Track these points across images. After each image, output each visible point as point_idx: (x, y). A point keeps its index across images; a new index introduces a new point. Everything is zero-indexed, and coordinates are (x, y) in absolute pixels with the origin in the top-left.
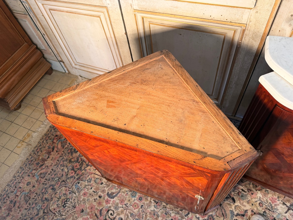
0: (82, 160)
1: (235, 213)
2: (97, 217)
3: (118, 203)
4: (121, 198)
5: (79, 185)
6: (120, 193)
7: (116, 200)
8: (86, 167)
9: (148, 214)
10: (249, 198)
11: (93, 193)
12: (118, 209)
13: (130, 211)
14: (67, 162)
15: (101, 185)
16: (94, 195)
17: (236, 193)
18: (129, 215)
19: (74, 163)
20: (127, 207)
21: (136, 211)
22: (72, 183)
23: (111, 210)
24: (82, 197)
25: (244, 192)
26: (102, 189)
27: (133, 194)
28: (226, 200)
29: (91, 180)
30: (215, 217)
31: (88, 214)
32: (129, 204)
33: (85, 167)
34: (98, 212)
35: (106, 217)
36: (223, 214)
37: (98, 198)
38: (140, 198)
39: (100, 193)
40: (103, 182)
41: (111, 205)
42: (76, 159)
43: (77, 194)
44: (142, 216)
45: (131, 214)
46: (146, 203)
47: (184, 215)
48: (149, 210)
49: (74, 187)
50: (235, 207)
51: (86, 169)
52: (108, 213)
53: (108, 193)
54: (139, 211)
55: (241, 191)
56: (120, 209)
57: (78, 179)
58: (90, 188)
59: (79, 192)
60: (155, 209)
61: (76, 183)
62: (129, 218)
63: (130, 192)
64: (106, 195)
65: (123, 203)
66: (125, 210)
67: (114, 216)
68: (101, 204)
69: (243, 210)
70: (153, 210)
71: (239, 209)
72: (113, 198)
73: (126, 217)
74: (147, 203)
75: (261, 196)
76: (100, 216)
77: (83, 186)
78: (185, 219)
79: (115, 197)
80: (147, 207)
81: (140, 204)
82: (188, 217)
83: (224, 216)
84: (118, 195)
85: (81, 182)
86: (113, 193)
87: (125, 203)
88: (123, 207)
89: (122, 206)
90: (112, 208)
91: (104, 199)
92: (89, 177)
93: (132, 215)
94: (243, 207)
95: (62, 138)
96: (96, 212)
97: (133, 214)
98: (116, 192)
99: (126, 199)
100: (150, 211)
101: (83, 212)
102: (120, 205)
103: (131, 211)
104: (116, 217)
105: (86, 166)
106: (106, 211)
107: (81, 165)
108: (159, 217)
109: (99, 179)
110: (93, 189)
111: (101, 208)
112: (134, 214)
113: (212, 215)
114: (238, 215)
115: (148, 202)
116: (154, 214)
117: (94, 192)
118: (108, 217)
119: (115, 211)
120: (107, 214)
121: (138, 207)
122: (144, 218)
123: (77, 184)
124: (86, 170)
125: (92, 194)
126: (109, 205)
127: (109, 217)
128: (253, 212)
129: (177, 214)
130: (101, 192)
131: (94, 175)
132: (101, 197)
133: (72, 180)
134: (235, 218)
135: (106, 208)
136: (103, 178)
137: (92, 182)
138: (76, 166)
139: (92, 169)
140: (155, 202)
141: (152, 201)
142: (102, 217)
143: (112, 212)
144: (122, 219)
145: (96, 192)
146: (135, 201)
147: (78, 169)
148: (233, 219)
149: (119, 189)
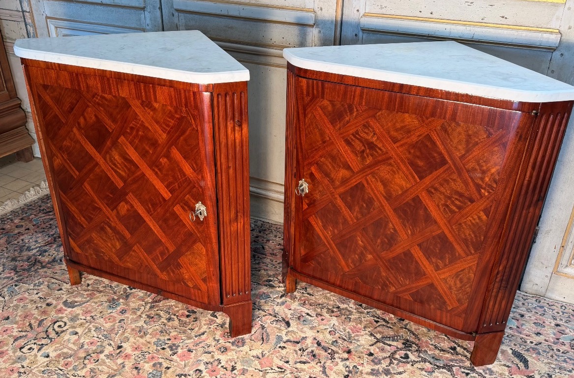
0: (35, 260)
1: (285, 338)
2: (31, 328)
3: (79, 314)
4: (87, 309)
5: (16, 288)
6: (88, 303)
7: (77, 310)
8: (40, 269)
9: (129, 330)
10: (316, 325)
12: (76, 321)
13: (96, 325)
14: (6, 260)
15: (56, 292)
16: (38, 302)
17: (295, 316)
18: (93, 330)
19: (20, 262)
20: (94, 319)
21: (108, 325)
22: (5, 285)
23: (62, 322)
24: (15, 302)
25: (309, 317)
26: (57, 296)
27: (111, 306)
28: (275, 323)
29: (42, 284)
30: (247, 341)
31: (16, 323)
32: (99, 315)
33: (38, 268)
34: (35, 322)
35: (48, 329)
36: (263, 338)
37: (44, 306)
38: (123, 310)
39: (50, 301)
40: (63, 288)
41: (64, 315)
42: (25, 258)
43: (7, 298)
44: (116, 332)
45: (97, 328)
46: (131, 317)
47: (193, 336)
48: (133, 325)
49: (5, 289)
50: (288, 332)
51: (39, 270)
52: (54, 325)
53: (66, 301)
54: (114, 325)
55: (304, 314)
56: (79, 322)
57: (17, 281)
58: (35, 293)
59: (12, 296)
60: (145, 325)
61: (13, 285)
62: (90, 333)
63: (108, 303)
64: (61, 304)
65: (88, 315)
66: (88, 324)
67: (64, 329)
68: (46, 313)
69: (300, 337)
70: (140, 326)
71: (293, 335)
72: (73, 307)
75: (337, 324)
76: (36, 327)
77: (23, 290)
78: (194, 340)
79: (78, 307)
80: (131, 322)
81: (120, 318)
82: (200, 338)
83: (263, 341)
84: (84, 305)
85: (21, 284)
86: (76, 302)
87: (93, 314)
88: (85, 319)
90: (65, 320)
91: (55, 307)
92: (41, 280)
94: (300, 333)
95: (12, 232)
96: (32, 322)
97: (100, 329)
98: (82, 301)
99: (96, 311)
100: (134, 327)
101: (7, 320)
102: (81, 317)
103: (99, 325)
104: (68, 330)
105: (40, 267)
106: (51, 321)
107: (32, 265)
108: (148, 335)
109: (57, 285)
110: (40, 295)
111: (44, 317)
112: (102, 328)
113: (243, 338)
114: (288, 342)
115: (135, 317)
116: (140, 331)
117: (40, 298)
118: (52, 329)
119: (68, 323)
120: (52, 326)
121: (115, 320)
122: (118, 335)
123: (14, 287)
124: (38, 272)
125: (35, 301)
126: (60, 315)
127: (54, 330)
128: (316, 340)
129: (182, 333)
130: (53, 299)
131: (51, 279)
132: (51, 305)
133: (6, 280)
134: (282, 345)
135: (53, 318)
136: (65, 284)
137: (42, 287)
138: (22, 266)
139: (49, 272)
140: (148, 316)
141: (144, 316)
142: (41, 329)
143: (63, 324)
144: (76, 333)
145: (43, 299)
146: (112, 314)
147: (24, 270)
148: (279, 345)
149: (88, 298)
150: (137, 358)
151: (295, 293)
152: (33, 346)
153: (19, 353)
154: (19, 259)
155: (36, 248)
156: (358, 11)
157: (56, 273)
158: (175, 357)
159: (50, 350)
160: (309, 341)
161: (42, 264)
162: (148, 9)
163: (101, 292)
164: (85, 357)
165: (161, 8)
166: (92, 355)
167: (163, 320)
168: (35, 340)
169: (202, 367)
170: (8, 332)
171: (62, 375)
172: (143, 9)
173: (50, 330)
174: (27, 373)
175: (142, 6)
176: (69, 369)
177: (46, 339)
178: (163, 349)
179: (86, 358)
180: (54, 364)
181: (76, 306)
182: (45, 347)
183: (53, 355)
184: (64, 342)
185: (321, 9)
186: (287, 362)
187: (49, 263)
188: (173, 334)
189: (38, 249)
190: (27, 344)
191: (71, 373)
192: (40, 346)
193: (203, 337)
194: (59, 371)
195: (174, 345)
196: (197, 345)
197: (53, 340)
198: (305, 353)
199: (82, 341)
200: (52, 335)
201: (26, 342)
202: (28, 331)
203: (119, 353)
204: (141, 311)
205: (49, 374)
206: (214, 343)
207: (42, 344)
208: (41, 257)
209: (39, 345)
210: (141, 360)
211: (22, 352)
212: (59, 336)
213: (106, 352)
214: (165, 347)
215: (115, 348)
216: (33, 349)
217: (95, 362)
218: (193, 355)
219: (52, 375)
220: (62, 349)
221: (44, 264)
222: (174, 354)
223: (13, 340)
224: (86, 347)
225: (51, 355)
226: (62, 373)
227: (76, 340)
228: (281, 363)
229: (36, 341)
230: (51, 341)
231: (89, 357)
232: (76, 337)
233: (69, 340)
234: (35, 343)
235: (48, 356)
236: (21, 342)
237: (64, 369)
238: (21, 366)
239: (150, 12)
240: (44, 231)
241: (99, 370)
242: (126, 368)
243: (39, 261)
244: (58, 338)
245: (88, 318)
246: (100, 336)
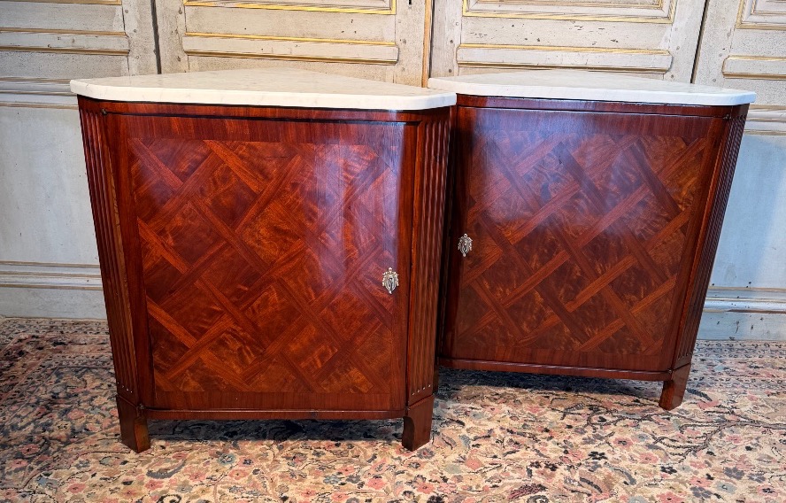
0: (44, 439)
1: (472, 437)
3: (186, 481)
4: (192, 472)
5: (51, 477)
6: (186, 466)
7: (180, 477)
8: (64, 447)
9: (277, 478)
10: (490, 415)
11: (103, 481)
12: (191, 489)
13: (225, 485)
15: (122, 466)
16: (105, 484)
17: (460, 414)
18: (227, 491)
19: (20, 446)
20: (215, 480)
21: (243, 481)
22: (27, 479)
23: (170, 495)
24: (70, 495)
25: (476, 410)
26: (129, 471)
27: (224, 460)
28: (445, 425)
29: (87, 463)
30: (432, 450)
32: (217, 474)
33: (60, 447)
36: (447, 443)
37: (122, 486)
38: (245, 461)
39: (123, 478)
40: (126, 459)
41: (165, 488)
42: (23, 440)
43: (48, 492)
44: (262, 485)
45: (230, 489)
46: (264, 464)
47: (365, 462)
48: (278, 472)
49: (34, 483)
50: (468, 430)
51: (64, 449)
53: (150, 471)
54: (250, 479)
55: (468, 410)
56: (197, 489)
57: (42, 469)
58: (90, 476)
59: (56, 488)
60: (291, 468)
61: (40, 476)
62: (227, 496)
63: (215, 459)
64: (146, 477)
65: (201, 478)
66: (212, 487)
68: (134, 493)
69: (485, 430)
70: (287, 470)
71: (475, 431)
72: (169, 476)
73: (219, 495)
74: (268, 466)
75: (510, 409)
77: (64, 477)
78: (370, 465)
79: (175, 474)
80: (271, 470)
81: (249, 469)
82: (375, 462)
83: (450, 445)
84: (182, 470)
85: (54, 472)
86: (167, 470)
87: (208, 474)
89: (200, 483)
90: (172, 492)
91: (141, 483)
92: (80, 459)
93: (233, 489)
94: (481, 428)
97: (237, 488)
98: (173, 467)
99: (207, 471)
100: (280, 474)
102: (191, 483)
103: (230, 484)
105: (61, 445)
106: (153, 499)
107: (45, 446)
108: (308, 476)
109: (113, 458)
110: (99, 476)
111: (137, 499)
113: (425, 449)
114: (475, 439)
115: (269, 463)
116: (293, 475)
117: (105, 479)
119: (182, 495)
121: (246, 474)
122: (268, 487)
123: (45, 477)
124: (65, 451)
125: (99, 484)
126: (159, 490)
128: (504, 429)
129: (349, 463)
130: (128, 475)
131: (95, 453)
132: (131, 482)
133: (21, 474)
134: (475, 443)
135: (153, 496)
136: (125, 455)
137: (91, 466)
138: (28, 450)
139: (83, 447)
140: (288, 458)
141: (279, 458)
143: (175, 498)
145: (110, 479)
146: (234, 469)
147: (38, 454)
148: (471, 445)
149: (180, 461)
151: (439, 392)
154: (12, 443)
155: (29, 424)
156: (451, 41)
157: (96, 445)
158: (365, 488)
160: (498, 432)
161: (59, 440)
162: (135, 52)
163: (191, 450)
165: (157, 51)
167: (310, 456)
169: (409, 488)
172: (127, 53)
175: (126, 48)
178: (343, 484)
181: (172, 473)
185: (405, 42)
186: (495, 457)
187: (69, 437)
188: (339, 467)
189: (32, 424)
193: (379, 459)
195: (350, 476)
196: (379, 468)
198: (505, 443)
204: (270, 453)
206: (397, 463)
208: (47, 433)
214: (343, 481)
215: (279, 500)
218: (384, 479)
221: (64, 440)
222: (362, 485)
228: (490, 460)
239: (137, 58)
240: (15, 402)
243: (51, 438)
245: (205, 481)
246: (245, 495)
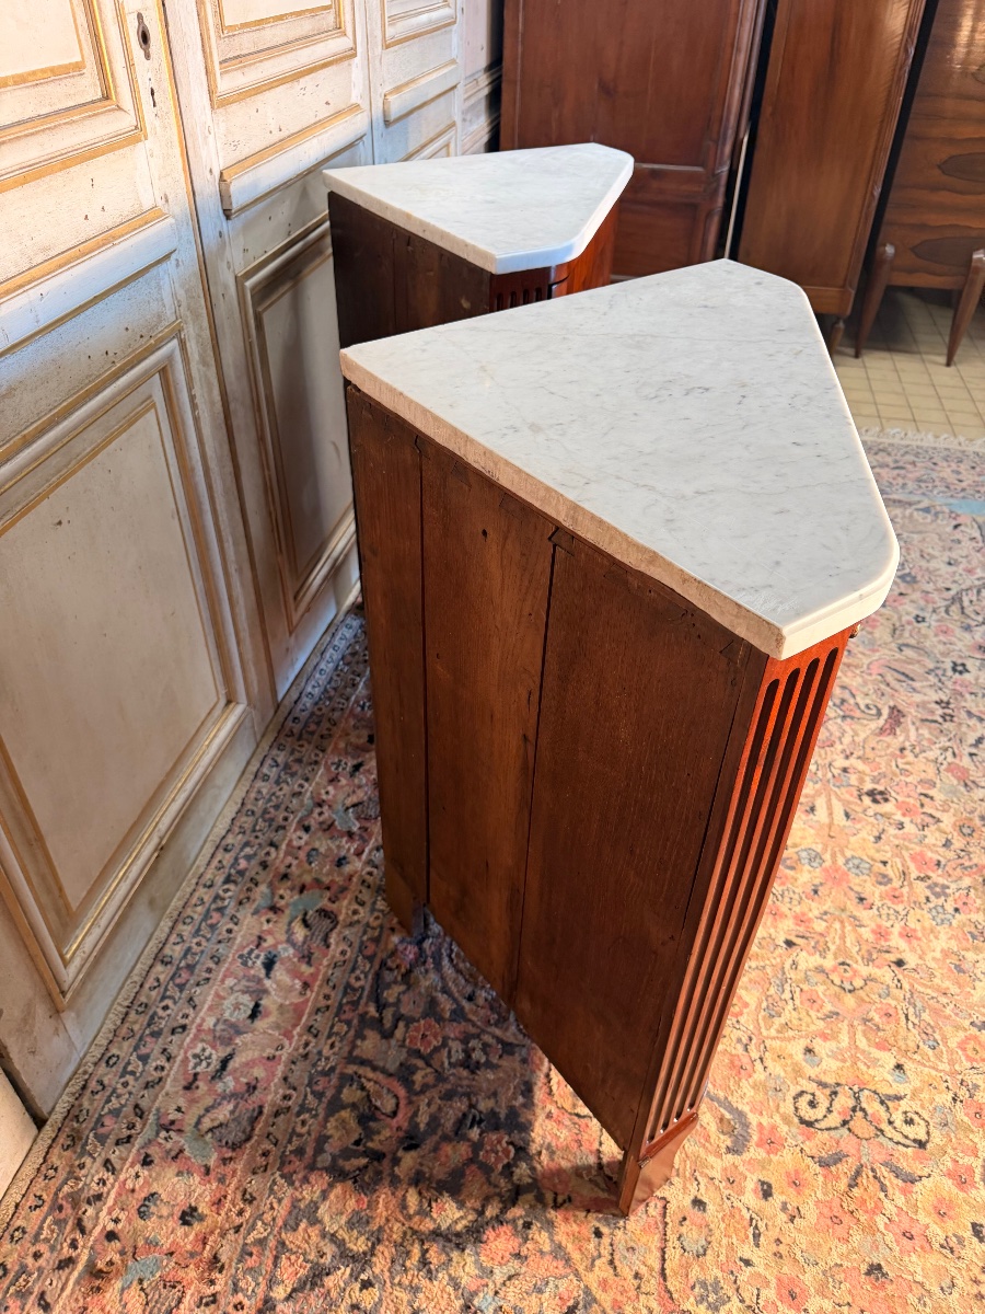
2: (858, 1173)
3: (755, 1087)
4: (728, 1078)
11: (762, 1239)
12: (778, 1077)
13: (762, 1024)
15: (710, 1207)
16: (774, 1234)
18: (778, 1021)
20: (751, 1039)
21: (750, 998)
23: (796, 1109)
24: (813, 1303)
26: (727, 1192)
29: (704, 1284)
31: (871, 1229)
32: (736, 1033)
34: (837, 1178)
35: (836, 1128)
37: (778, 1198)
39: (751, 1198)
40: (688, 1201)
41: (777, 1119)
45: (772, 1016)
52: (816, 1121)
53: (729, 1150)
56: (776, 1068)
58: (750, 1270)
62: (790, 1021)
64: (746, 1156)
65: (745, 1061)
66: (768, 1043)
67: (811, 1087)
68: (797, 1173)
72: (741, 1115)
73: (791, 1033)
76: (850, 1160)
79: (735, 1105)
84: (721, 1094)
86: (722, 1120)
87: (738, 1050)
88: (761, 1059)
89: (759, 1061)
90: (788, 1107)
91: (765, 1165)
92: (690, 1303)
93: (773, 1013)
96: (843, 1185)
97: (768, 1007)
98: (711, 1111)
101: (879, 1267)
102: (760, 1075)
103: (760, 1017)
104: (813, 1076)
106: (812, 1137)
109: (683, 1230)
110: (747, 1251)
111: (814, 1167)
112: (764, 1005)
117: (757, 1236)
118: (830, 1118)
119: (794, 1090)
120: (823, 1125)
122: (762, 964)
125: (774, 1248)
126: (784, 1129)
127: (829, 1111)
130: (741, 1192)
131: (668, 1272)
132: (763, 1183)
135: (800, 1138)
136: (672, 1207)
137: (714, 1273)
139: (646, 1301)
142: (847, 1143)
143: (803, 1102)
144: (809, 1051)
145: (756, 1227)
150: (795, 902)
152: (898, 1122)
153: (937, 1138)
159: (881, 1075)
164: (850, 991)
166: (837, 982)
168: (882, 1131)
170: (906, 1225)
171: (915, 1007)
173: (834, 1119)
174: (960, 1077)
176: (893, 1003)
177: (864, 1105)
179: (851, 988)
180: (905, 1039)
181: (732, 1109)
182: (884, 1090)
183: (889, 1060)
184: (844, 1061)
190: (903, 1141)
191: (900, 994)
192: (890, 1104)
194: (911, 1018)
197: (856, 1088)
199: (821, 1024)
200: (844, 1101)
201: (900, 1147)
202: (873, 1170)
203: (803, 937)
205: (930, 1031)
207: (882, 1102)
209: (888, 1108)
210: (794, 892)
211: (928, 1133)
212: (838, 1084)
213: (816, 960)
215: (795, 950)
216: (905, 1113)
217: (849, 965)
219: (929, 1024)
220: (863, 1052)
223: (918, 1186)
224: (828, 1007)
225: (893, 1063)
226: (911, 1010)
227: (825, 1037)
229: (885, 1126)
230: (861, 1090)
231: (848, 986)
232: (818, 1045)
233: (834, 1056)
234: (890, 1123)
235: (899, 1067)
236: (907, 1159)
237: (900, 1012)
238: (958, 1102)
241: (860, 950)
242: (825, 908)
244: (843, 1082)
245: (755, 1055)
246: (787, 995)
